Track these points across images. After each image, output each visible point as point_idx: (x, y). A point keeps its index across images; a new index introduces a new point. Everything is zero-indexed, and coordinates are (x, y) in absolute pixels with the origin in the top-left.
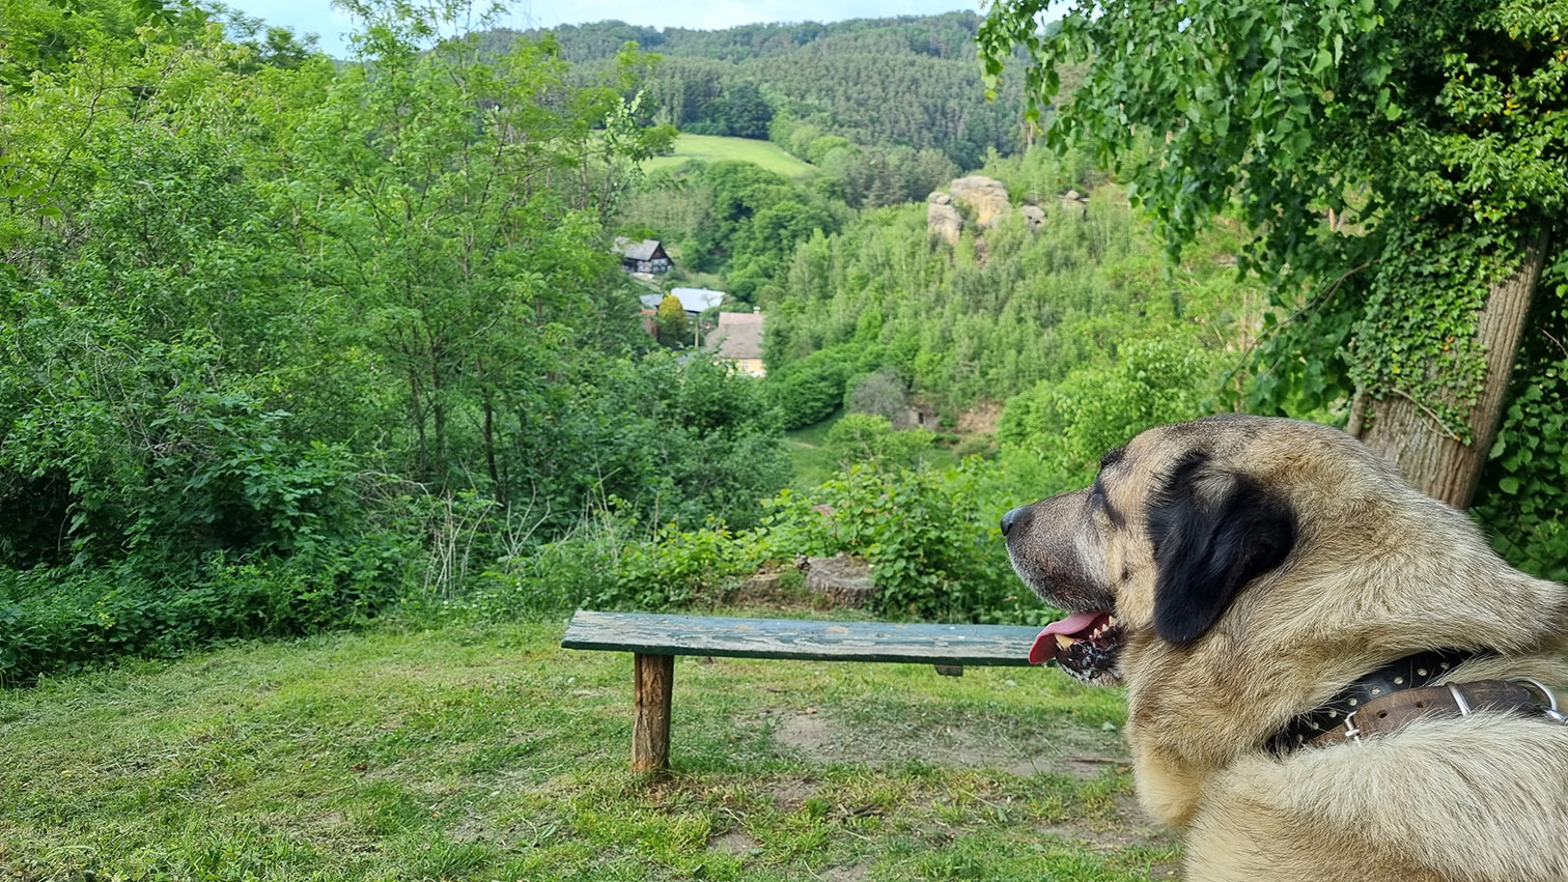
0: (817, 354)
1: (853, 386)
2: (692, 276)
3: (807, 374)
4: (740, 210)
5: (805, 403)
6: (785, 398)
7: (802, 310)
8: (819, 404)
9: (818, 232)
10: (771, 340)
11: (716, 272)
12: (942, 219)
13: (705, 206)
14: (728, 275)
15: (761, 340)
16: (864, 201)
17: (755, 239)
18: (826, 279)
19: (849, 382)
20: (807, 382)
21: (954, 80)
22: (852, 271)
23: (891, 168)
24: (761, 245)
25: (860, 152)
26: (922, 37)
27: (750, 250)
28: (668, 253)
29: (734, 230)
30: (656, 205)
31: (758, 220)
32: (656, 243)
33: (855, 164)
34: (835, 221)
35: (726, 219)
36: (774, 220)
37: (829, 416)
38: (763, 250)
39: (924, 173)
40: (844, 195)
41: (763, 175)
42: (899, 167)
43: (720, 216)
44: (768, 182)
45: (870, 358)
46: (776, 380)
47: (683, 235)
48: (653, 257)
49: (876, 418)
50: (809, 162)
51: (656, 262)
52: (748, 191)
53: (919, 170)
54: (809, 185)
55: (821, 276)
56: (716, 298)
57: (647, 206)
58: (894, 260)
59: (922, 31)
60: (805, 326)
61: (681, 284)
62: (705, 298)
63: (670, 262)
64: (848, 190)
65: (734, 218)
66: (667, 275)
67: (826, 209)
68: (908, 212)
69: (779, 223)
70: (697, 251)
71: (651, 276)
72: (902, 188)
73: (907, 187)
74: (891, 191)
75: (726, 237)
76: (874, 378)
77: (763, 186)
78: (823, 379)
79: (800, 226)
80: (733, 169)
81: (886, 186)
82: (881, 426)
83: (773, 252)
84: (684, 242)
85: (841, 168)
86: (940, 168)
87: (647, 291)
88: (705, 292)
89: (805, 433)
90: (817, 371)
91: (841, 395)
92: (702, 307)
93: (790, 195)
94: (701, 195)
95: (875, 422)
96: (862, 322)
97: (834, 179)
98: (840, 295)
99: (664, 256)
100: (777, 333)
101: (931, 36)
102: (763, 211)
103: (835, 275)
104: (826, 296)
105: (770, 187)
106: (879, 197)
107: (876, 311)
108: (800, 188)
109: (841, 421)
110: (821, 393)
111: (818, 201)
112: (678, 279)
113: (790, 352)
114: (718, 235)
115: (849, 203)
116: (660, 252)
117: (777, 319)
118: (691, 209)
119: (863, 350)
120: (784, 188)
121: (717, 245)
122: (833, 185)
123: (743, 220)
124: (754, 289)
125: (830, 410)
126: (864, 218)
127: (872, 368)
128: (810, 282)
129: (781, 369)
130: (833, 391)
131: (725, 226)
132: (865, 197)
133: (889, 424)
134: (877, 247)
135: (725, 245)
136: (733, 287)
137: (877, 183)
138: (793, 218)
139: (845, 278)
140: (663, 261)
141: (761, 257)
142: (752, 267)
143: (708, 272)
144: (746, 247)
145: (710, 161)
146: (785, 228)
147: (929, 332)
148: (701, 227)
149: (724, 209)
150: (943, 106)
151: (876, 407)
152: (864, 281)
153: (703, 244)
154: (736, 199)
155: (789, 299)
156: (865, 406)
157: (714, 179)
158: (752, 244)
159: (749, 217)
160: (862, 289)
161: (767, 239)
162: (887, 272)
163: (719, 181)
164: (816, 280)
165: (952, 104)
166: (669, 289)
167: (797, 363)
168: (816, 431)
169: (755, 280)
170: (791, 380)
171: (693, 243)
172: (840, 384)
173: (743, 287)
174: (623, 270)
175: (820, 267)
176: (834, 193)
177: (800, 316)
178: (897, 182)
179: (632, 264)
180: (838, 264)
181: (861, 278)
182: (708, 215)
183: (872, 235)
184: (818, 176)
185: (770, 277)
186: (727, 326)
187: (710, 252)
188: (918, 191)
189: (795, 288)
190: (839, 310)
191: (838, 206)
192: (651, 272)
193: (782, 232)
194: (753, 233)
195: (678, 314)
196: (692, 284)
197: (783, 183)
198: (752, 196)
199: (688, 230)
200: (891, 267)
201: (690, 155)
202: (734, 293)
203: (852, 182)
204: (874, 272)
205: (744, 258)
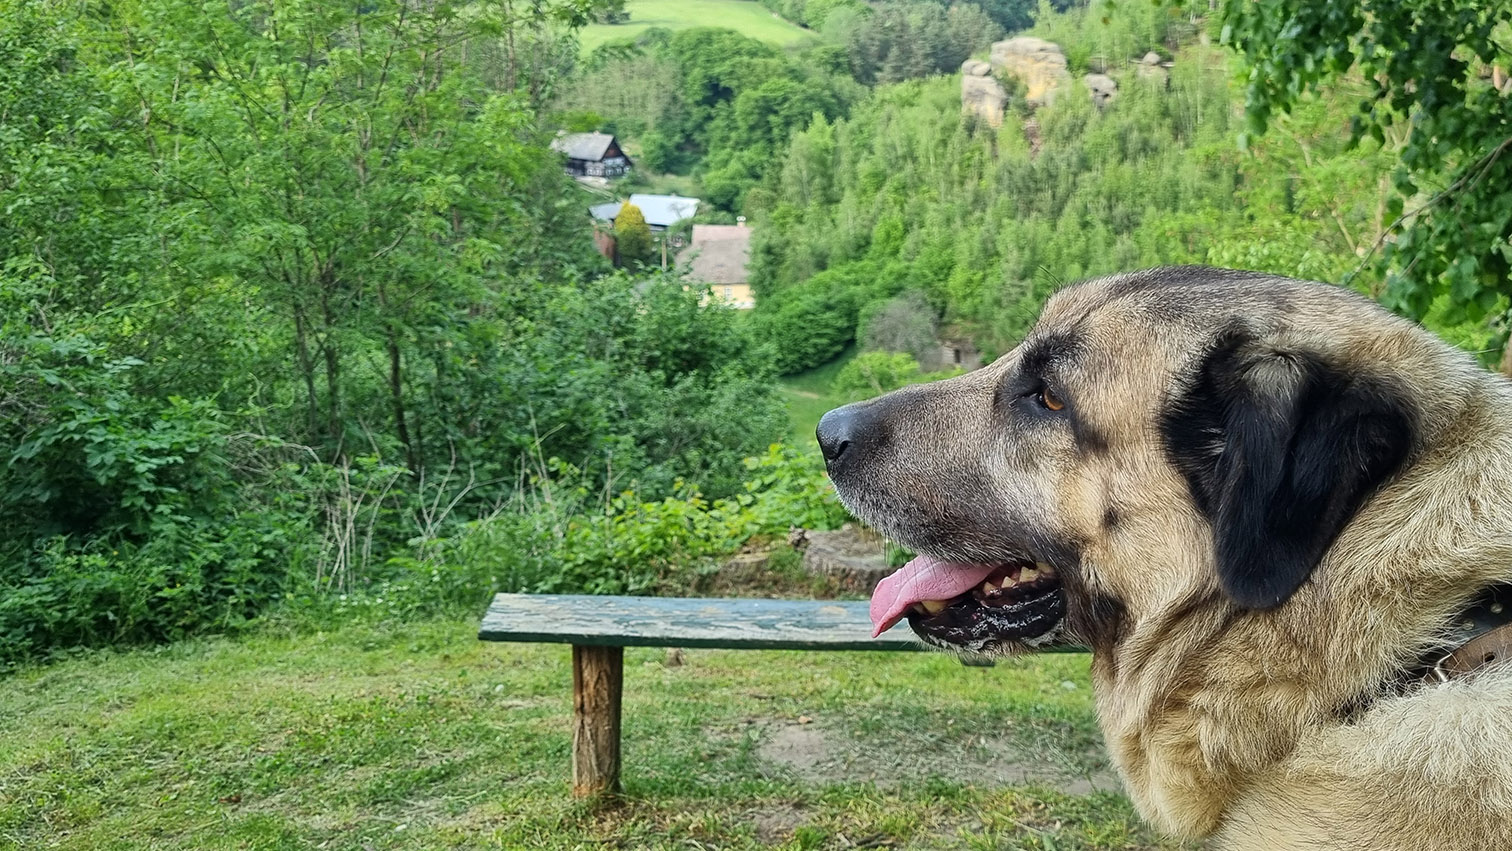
0: (821, 276)
1: (869, 316)
2: (656, 179)
3: (807, 302)
4: (717, 92)
5: (806, 339)
6: (780, 334)
7: (800, 220)
8: (825, 341)
9: (819, 117)
10: (760, 259)
11: (687, 173)
12: (979, 95)
13: (672, 87)
14: (704, 177)
15: (747, 260)
16: (878, 75)
17: (737, 128)
18: (830, 178)
19: (863, 311)
20: (808, 313)
22: (863, 167)
23: (913, 30)
24: (745, 136)
25: (871, 11)
27: (731, 143)
28: (625, 150)
29: (709, 118)
30: (608, 87)
31: (739, 104)
32: (609, 139)
33: (865, 26)
34: (840, 102)
35: (698, 104)
36: (761, 103)
37: (837, 356)
38: (748, 143)
39: (956, 35)
40: (851, 69)
41: (745, 45)
42: (922, 29)
43: (690, 101)
44: (753, 54)
45: (890, 279)
46: (768, 310)
47: (643, 126)
48: (606, 156)
49: (899, 357)
50: (805, 26)
51: (610, 162)
52: (726, 67)
53: (949, 32)
54: (805, 56)
55: (823, 175)
56: (689, 207)
57: (596, 90)
58: (920, 152)
60: (804, 240)
61: (643, 189)
62: (674, 208)
63: (628, 162)
64: (857, 61)
65: (710, 101)
66: (624, 179)
67: (829, 87)
68: (936, 86)
69: (767, 108)
70: (662, 146)
71: (603, 181)
72: (926, 56)
73: (934, 55)
74: (913, 61)
75: (700, 127)
76: (895, 305)
77: (746, 59)
78: (829, 308)
79: (795, 110)
80: (707, 38)
81: (906, 54)
82: (906, 368)
83: (761, 144)
84: (645, 136)
85: (847, 33)
86: (976, 28)
87: (600, 199)
88: (673, 199)
89: (806, 380)
90: (821, 297)
91: (852, 329)
92: (670, 219)
93: (780, 71)
94: (666, 74)
95: (898, 363)
96: (878, 233)
97: (838, 47)
98: (849, 199)
99: (620, 154)
100: (769, 250)
102: (747, 92)
103: (842, 173)
104: (830, 200)
105: (755, 61)
106: (897, 69)
107: (897, 217)
108: (794, 60)
109: (853, 362)
110: (827, 326)
111: (818, 76)
112: (639, 184)
113: (785, 273)
114: (689, 125)
115: (858, 79)
116: (614, 150)
117: (767, 231)
118: (653, 92)
119: (880, 268)
120: (774, 62)
121: (688, 138)
122: (837, 55)
123: (721, 104)
124: (737, 194)
125: (839, 348)
126: (878, 96)
127: (893, 292)
128: (809, 182)
129: (774, 297)
130: (842, 323)
131: (697, 113)
132: (879, 69)
133: (916, 365)
134: (895, 135)
135: (698, 137)
136: (710, 192)
137: (894, 51)
138: (785, 99)
139: (855, 177)
140: (619, 161)
141: (745, 153)
142: (734, 166)
143: (677, 173)
144: (725, 139)
145: (677, 29)
146: (776, 113)
147: (965, 246)
148: (667, 116)
149: (695, 90)
151: (899, 342)
152: (879, 179)
153: (669, 136)
154: (711, 78)
155: (782, 206)
156: (885, 342)
157: (682, 52)
158: (733, 135)
159: (728, 101)
160: (878, 188)
161: (752, 128)
162: (909, 167)
163: (688, 54)
164: (817, 180)
166: (628, 195)
167: (794, 288)
168: (821, 376)
169: (739, 182)
170: (790, 309)
171: (657, 136)
172: (851, 313)
173: (723, 191)
174: (566, 174)
175: (822, 162)
176: (837, 66)
177: (798, 227)
178: (920, 49)
179: (579, 165)
180: (845, 158)
181: (875, 175)
182: (675, 99)
183: (889, 119)
184: (816, 44)
185: (757, 177)
186: (703, 243)
187: (679, 147)
188: (948, 61)
189: (791, 190)
190: (848, 217)
191: (845, 83)
192: (604, 176)
193: (772, 118)
194: (734, 121)
195: (639, 229)
196: (657, 190)
197: (771, 55)
198: (732, 73)
199: (650, 120)
200: (915, 160)
201: (651, 22)
202: (711, 200)
203: (862, 51)
204: (892, 166)
205: (723, 154)
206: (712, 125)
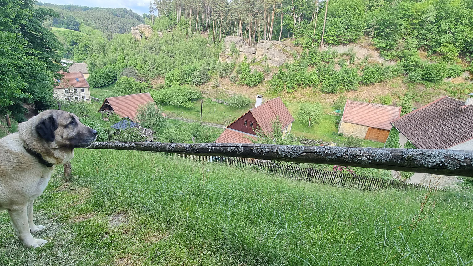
1: (120, 73)
3: (104, 71)
4: (74, 43)
5: (105, 79)
7: (99, 57)
8: (109, 79)
10: (90, 65)
12: (136, 34)
13: (64, 41)
14: (73, 59)
15: (87, 67)
17: (80, 51)
18: (105, 49)
19: (118, 73)
21: (124, 22)
24: (82, 52)
26: (115, 12)
27: (79, 53)
31: (80, 46)
35: (70, 45)
36: (85, 46)
37: (113, 83)
43: (68, 44)
52: (76, 38)
56: (70, 62)
59: (115, 11)
65: (73, 45)
75: (71, 50)
77: (80, 37)
78: (110, 72)
82: (133, 80)
90: (107, 70)
91: (116, 76)
94: (62, 38)
95: (130, 79)
96: (118, 58)
98: (110, 53)
100: (92, 63)
101: (117, 13)
102: (81, 43)
103: (107, 48)
104: (105, 53)
105: (82, 38)
107: (122, 55)
109: (117, 82)
110: (110, 76)
113: (97, 68)
114: (69, 49)
117: (91, 59)
123: (75, 46)
125: (113, 81)
128: (100, 50)
130: (113, 75)
131: (70, 47)
135: (71, 52)
139: (110, 48)
141: (82, 55)
142: (80, 57)
144: (77, 53)
147: (139, 59)
149: (69, 42)
150: (123, 28)
154: (72, 40)
157: (65, 35)
159: (77, 45)
160: (116, 50)
162: (123, 46)
164: (102, 49)
165: (125, 28)
167: (100, 69)
168: (110, 87)
170: (99, 73)
172: (115, 73)
175: (102, 45)
177: (98, 59)
182: (64, 44)
194: (79, 49)
198: (77, 40)
204: (119, 46)
205: (77, 55)
206: (74, 49)
